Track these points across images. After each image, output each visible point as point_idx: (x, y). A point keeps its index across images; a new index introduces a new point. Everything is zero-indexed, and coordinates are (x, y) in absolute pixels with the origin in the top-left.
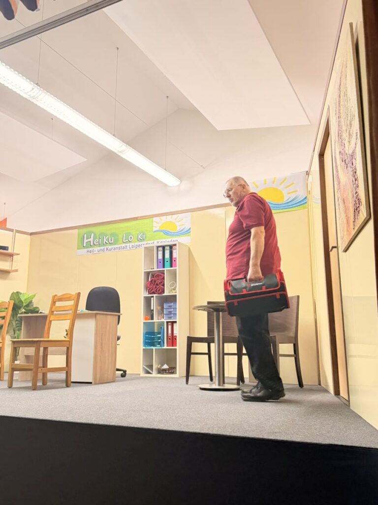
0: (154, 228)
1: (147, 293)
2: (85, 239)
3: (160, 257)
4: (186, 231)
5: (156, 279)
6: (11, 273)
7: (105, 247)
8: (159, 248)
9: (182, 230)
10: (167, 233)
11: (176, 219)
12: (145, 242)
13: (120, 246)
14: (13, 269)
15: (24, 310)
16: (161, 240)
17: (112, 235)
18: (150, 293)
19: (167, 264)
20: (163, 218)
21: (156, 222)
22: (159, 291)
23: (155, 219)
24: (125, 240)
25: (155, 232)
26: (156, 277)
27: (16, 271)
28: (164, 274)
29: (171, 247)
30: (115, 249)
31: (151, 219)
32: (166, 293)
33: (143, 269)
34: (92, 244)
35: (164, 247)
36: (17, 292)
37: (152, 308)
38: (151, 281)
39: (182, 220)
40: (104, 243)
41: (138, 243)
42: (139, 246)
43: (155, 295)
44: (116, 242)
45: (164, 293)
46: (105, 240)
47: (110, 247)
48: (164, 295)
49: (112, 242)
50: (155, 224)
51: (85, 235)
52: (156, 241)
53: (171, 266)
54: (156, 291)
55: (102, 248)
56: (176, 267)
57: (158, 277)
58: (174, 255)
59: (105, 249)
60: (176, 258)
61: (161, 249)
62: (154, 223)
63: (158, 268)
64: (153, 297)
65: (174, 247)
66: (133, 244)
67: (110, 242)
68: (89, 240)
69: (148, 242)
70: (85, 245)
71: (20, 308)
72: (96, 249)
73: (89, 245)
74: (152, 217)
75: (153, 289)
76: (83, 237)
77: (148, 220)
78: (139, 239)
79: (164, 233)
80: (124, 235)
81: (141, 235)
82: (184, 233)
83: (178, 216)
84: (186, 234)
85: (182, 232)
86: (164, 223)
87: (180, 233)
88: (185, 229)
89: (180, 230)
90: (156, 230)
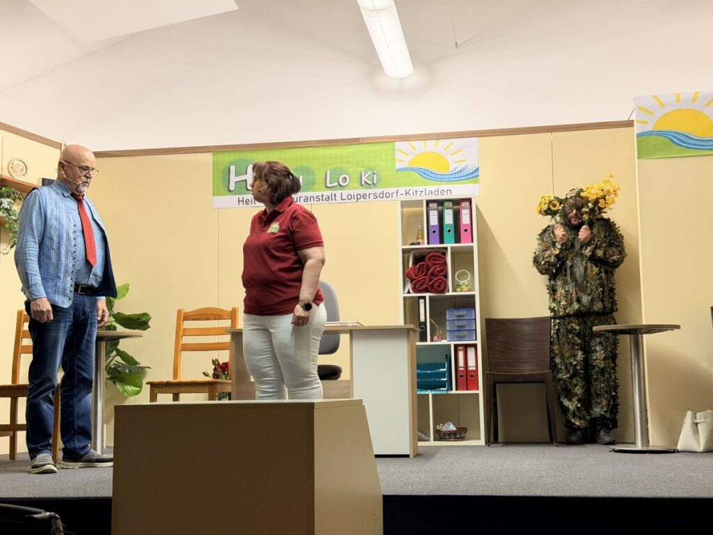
0: (397, 162)
1: (411, 290)
2: (232, 175)
3: (434, 221)
4: (470, 174)
5: (430, 264)
8: (431, 205)
9: (461, 171)
10: (427, 175)
11: (445, 149)
12: (378, 191)
13: (320, 193)
16: (415, 188)
17: (298, 170)
18: (416, 290)
19: (449, 236)
20: (418, 144)
21: (401, 151)
22: (439, 286)
23: (398, 145)
24: (330, 183)
25: (399, 170)
26: (429, 260)
31: (389, 146)
32: (451, 292)
33: (400, 244)
37: (422, 319)
38: (419, 268)
39: (460, 150)
41: (362, 191)
42: (364, 196)
43: (427, 295)
44: (309, 185)
45: (447, 291)
50: (398, 155)
51: (233, 168)
54: (432, 286)
56: (472, 242)
57: (434, 260)
58: (464, 220)
60: (468, 226)
61: (434, 206)
62: (397, 152)
63: (429, 243)
64: (424, 298)
66: (351, 192)
68: (243, 177)
70: (232, 187)
73: (243, 187)
74: (393, 140)
75: (424, 283)
76: (227, 171)
77: (383, 146)
78: (363, 183)
79: (419, 174)
80: (328, 172)
81: (366, 176)
82: (464, 176)
83: (452, 144)
84: (470, 178)
85: (459, 175)
86: (419, 155)
87: (456, 175)
88: (467, 168)
89: (456, 171)
90: (403, 167)
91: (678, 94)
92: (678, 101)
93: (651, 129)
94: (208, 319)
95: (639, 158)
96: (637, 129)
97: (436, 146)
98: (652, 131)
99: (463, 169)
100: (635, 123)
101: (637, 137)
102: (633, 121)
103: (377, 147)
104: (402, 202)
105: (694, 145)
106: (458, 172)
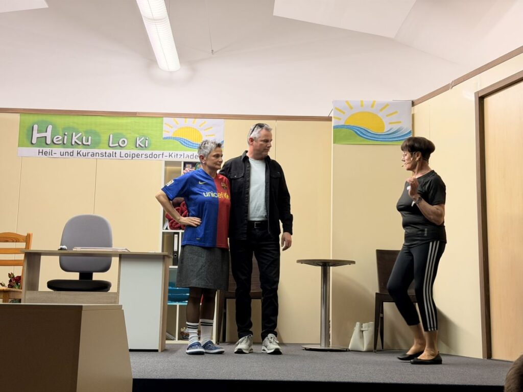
0: (164, 132)
1: (168, 227)
2: (35, 132)
7: (75, 150)
10: (186, 143)
11: (200, 126)
12: (148, 152)
13: (104, 151)
16: (176, 152)
17: (88, 132)
21: (167, 125)
23: (165, 120)
24: (112, 144)
25: (165, 138)
30: (93, 155)
31: (159, 120)
34: (49, 141)
37: (176, 249)
39: (211, 128)
40: (73, 143)
41: (136, 152)
42: (138, 156)
43: (181, 231)
44: (96, 144)
46: (74, 139)
47: (84, 151)
49: (89, 143)
50: (165, 127)
51: (36, 127)
52: (170, 152)
55: (70, 150)
59: (75, 153)
62: (164, 125)
64: (178, 233)
66: (128, 151)
67: (84, 143)
68: (44, 134)
69: (154, 152)
70: (34, 141)
72: (57, 150)
73: (43, 142)
74: (162, 116)
76: (31, 129)
77: (154, 120)
78: (137, 146)
79: (180, 142)
80: (111, 136)
81: (141, 140)
83: (204, 122)
86: (180, 128)
91: (362, 101)
92: (362, 106)
93: (343, 124)
94: (7, 241)
95: (334, 143)
96: (333, 123)
97: (194, 123)
98: (344, 125)
100: (333, 119)
101: (334, 128)
102: (331, 117)
103: (150, 120)
104: (166, 162)
105: (371, 137)
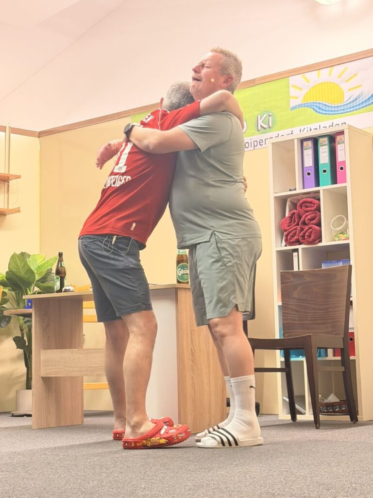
0: (291, 99)
1: (284, 243)
3: (309, 162)
4: (366, 101)
5: (302, 211)
6: (7, 216)
8: (305, 143)
9: (356, 99)
10: (321, 109)
12: (273, 134)
14: (11, 207)
15: (36, 289)
16: (309, 126)
18: (289, 242)
19: (325, 177)
20: (312, 76)
22: (310, 236)
25: (293, 108)
26: (301, 206)
27: (18, 211)
28: (319, 199)
29: (332, 139)
31: (283, 82)
32: (326, 242)
33: (272, 191)
35: (315, 141)
36: (23, 254)
38: (291, 217)
42: (261, 142)
43: (300, 247)
45: (320, 241)
48: (320, 244)
50: (293, 91)
52: (299, 128)
53: (334, 181)
54: (303, 236)
56: (345, 181)
57: (307, 207)
58: (340, 157)
60: (344, 163)
61: (309, 144)
62: (291, 88)
63: (304, 188)
64: (297, 250)
65: (338, 138)
69: (281, 133)
71: (28, 284)
75: (295, 234)
77: (278, 84)
78: (259, 128)
81: (262, 119)
82: (359, 104)
83: (346, 68)
84: (366, 106)
85: (354, 104)
86: (313, 87)
87: (352, 105)
88: (362, 95)
89: (351, 100)
90: (297, 104)
99: (359, 96)
106: (353, 101)
